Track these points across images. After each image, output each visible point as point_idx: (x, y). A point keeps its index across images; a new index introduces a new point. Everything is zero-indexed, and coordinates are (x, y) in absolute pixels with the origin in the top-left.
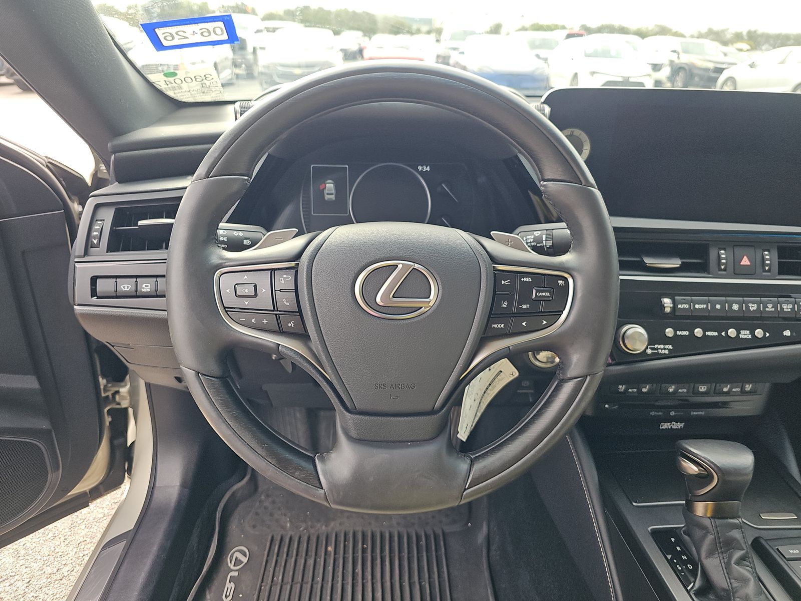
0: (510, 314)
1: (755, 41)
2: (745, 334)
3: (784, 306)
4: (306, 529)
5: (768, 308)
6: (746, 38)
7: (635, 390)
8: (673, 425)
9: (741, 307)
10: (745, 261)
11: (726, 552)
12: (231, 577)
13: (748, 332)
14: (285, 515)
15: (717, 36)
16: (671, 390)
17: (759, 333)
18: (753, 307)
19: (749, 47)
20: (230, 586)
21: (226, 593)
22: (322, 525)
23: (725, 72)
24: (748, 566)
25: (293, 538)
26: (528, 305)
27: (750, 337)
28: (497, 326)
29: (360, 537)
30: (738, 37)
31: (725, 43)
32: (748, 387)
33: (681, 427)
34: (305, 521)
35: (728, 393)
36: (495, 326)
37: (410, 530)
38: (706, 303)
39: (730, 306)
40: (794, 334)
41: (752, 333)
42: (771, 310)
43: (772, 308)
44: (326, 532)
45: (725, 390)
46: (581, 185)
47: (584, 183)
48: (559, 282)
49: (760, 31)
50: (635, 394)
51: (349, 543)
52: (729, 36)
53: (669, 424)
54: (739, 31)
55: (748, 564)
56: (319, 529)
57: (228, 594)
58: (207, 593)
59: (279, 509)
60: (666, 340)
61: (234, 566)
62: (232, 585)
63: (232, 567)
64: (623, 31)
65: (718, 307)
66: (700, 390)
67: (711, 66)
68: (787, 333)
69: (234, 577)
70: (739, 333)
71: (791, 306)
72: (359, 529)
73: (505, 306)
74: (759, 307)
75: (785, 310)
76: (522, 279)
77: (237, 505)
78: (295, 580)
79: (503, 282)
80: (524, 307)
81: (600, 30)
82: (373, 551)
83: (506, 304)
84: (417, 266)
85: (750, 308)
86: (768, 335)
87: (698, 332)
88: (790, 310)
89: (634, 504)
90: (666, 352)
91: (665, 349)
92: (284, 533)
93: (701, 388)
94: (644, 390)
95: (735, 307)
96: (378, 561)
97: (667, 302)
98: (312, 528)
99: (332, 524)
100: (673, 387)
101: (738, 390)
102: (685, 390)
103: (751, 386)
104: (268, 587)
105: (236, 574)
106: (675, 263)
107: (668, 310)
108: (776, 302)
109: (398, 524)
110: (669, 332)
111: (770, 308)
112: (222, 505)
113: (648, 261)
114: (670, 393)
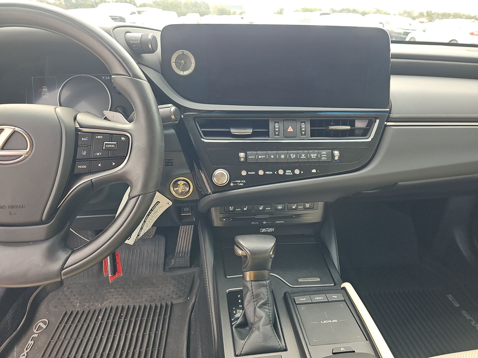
0: (89, 159)
1: (431, 17)
2: (289, 172)
3: (312, 155)
4: (88, 307)
5: (302, 156)
6: (426, 15)
7: (239, 209)
8: (268, 229)
9: (286, 157)
10: (290, 129)
11: (256, 301)
12: (33, 337)
13: (290, 171)
14: (77, 299)
15: (409, 15)
16: (261, 209)
17: (297, 172)
18: (293, 156)
19: (428, 21)
20: (31, 342)
21: (27, 347)
22: (99, 304)
23: (409, 34)
24: (267, 309)
25: (79, 313)
26: (100, 153)
27: (291, 174)
28: (82, 167)
29: (120, 309)
30: (421, 15)
31: (414, 18)
32: (307, 205)
33: (273, 231)
34: (89, 302)
35: (296, 209)
36: (80, 167)
37: (152, 304)
38: (265, 155)
39: (280, 156)
40: (318, 171)
41: (293, 172)
42: (304, 157)
43: (304, 156)
44: (100, 308)
45: (294, 207)
46: (130, 77)
47: (131, 76)
48: (122, 138)
49: (433, 12)
50: (240, 212)
51: (112, 314)
52: (416, 14)
53: (265, 229)
54: (422, 11)
55: (268, 307)
56: (96, 306)
57: (28, 348)
58: (16, 347)
59: (74, 296)
60: (243, 178)
61: (36, 331)
62: (33, 342)
63: (35, 331)
64: (355, 11)
65: (272, 157)
66: (279, 208)
67: (402, 31)
68: (314, 171)
69: (35, 337)
70: (285, 172)
71: (316, 155)
72: (120, 305)
73: (85, 154)
74: (296, 156)
75: (312, 157)
76: (96, 137)
77: (47, 294)
78: (73, 337)
79: (83, 139)
80: (98, 154)
81: (342, 11)
82: (126, 317)
83: (85, 153)
84: (17, 129)
85: (292, 157)
86: (302, 172)
87: (261, 172)
88: (315, 157)
89: (228, 277)
90: (242, 184)
91: (241, 183)
92: (73, 309)
93: (279, 207)
94: (245, 209)
95: (283, 156)
96: (127, 324)
97: (242, 155)
98: (92, 306)
99: (105, 303)
100: (262, 207)
101: (302, 207)
102: (270, 209)
103: (309, 204)
104: (54, 342)
105: (36, 335)
106: (249, 131)
107: (242, 160)
108: (307, 152)
109: (146, 301)
110: (244, 173)
111: (303, 156)
112: (35, 294)
113: (233, 131)
114: (261, 211)
